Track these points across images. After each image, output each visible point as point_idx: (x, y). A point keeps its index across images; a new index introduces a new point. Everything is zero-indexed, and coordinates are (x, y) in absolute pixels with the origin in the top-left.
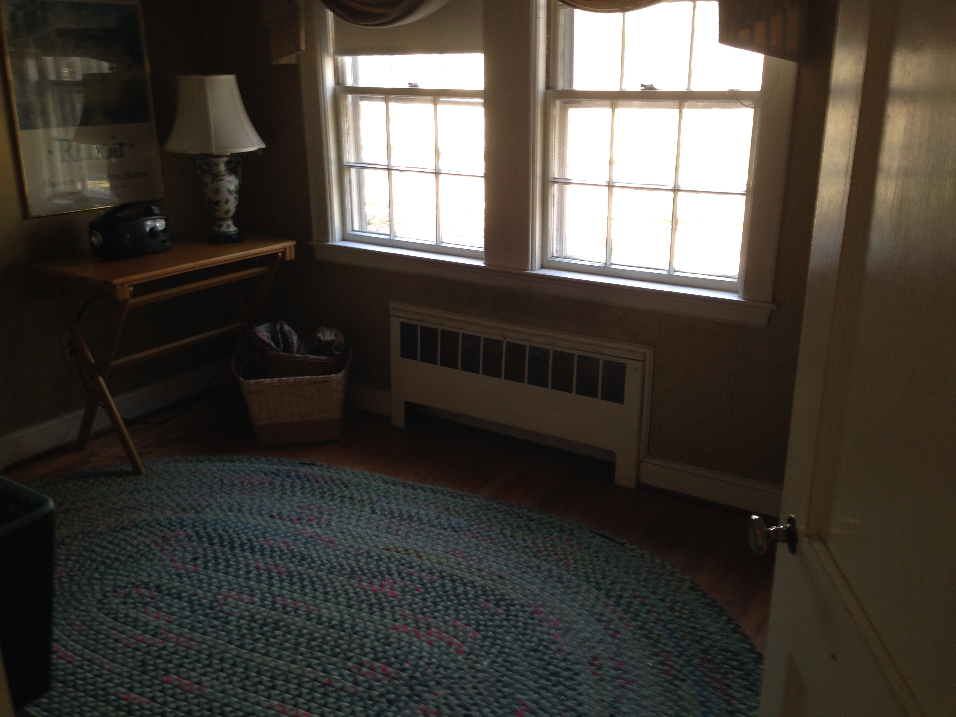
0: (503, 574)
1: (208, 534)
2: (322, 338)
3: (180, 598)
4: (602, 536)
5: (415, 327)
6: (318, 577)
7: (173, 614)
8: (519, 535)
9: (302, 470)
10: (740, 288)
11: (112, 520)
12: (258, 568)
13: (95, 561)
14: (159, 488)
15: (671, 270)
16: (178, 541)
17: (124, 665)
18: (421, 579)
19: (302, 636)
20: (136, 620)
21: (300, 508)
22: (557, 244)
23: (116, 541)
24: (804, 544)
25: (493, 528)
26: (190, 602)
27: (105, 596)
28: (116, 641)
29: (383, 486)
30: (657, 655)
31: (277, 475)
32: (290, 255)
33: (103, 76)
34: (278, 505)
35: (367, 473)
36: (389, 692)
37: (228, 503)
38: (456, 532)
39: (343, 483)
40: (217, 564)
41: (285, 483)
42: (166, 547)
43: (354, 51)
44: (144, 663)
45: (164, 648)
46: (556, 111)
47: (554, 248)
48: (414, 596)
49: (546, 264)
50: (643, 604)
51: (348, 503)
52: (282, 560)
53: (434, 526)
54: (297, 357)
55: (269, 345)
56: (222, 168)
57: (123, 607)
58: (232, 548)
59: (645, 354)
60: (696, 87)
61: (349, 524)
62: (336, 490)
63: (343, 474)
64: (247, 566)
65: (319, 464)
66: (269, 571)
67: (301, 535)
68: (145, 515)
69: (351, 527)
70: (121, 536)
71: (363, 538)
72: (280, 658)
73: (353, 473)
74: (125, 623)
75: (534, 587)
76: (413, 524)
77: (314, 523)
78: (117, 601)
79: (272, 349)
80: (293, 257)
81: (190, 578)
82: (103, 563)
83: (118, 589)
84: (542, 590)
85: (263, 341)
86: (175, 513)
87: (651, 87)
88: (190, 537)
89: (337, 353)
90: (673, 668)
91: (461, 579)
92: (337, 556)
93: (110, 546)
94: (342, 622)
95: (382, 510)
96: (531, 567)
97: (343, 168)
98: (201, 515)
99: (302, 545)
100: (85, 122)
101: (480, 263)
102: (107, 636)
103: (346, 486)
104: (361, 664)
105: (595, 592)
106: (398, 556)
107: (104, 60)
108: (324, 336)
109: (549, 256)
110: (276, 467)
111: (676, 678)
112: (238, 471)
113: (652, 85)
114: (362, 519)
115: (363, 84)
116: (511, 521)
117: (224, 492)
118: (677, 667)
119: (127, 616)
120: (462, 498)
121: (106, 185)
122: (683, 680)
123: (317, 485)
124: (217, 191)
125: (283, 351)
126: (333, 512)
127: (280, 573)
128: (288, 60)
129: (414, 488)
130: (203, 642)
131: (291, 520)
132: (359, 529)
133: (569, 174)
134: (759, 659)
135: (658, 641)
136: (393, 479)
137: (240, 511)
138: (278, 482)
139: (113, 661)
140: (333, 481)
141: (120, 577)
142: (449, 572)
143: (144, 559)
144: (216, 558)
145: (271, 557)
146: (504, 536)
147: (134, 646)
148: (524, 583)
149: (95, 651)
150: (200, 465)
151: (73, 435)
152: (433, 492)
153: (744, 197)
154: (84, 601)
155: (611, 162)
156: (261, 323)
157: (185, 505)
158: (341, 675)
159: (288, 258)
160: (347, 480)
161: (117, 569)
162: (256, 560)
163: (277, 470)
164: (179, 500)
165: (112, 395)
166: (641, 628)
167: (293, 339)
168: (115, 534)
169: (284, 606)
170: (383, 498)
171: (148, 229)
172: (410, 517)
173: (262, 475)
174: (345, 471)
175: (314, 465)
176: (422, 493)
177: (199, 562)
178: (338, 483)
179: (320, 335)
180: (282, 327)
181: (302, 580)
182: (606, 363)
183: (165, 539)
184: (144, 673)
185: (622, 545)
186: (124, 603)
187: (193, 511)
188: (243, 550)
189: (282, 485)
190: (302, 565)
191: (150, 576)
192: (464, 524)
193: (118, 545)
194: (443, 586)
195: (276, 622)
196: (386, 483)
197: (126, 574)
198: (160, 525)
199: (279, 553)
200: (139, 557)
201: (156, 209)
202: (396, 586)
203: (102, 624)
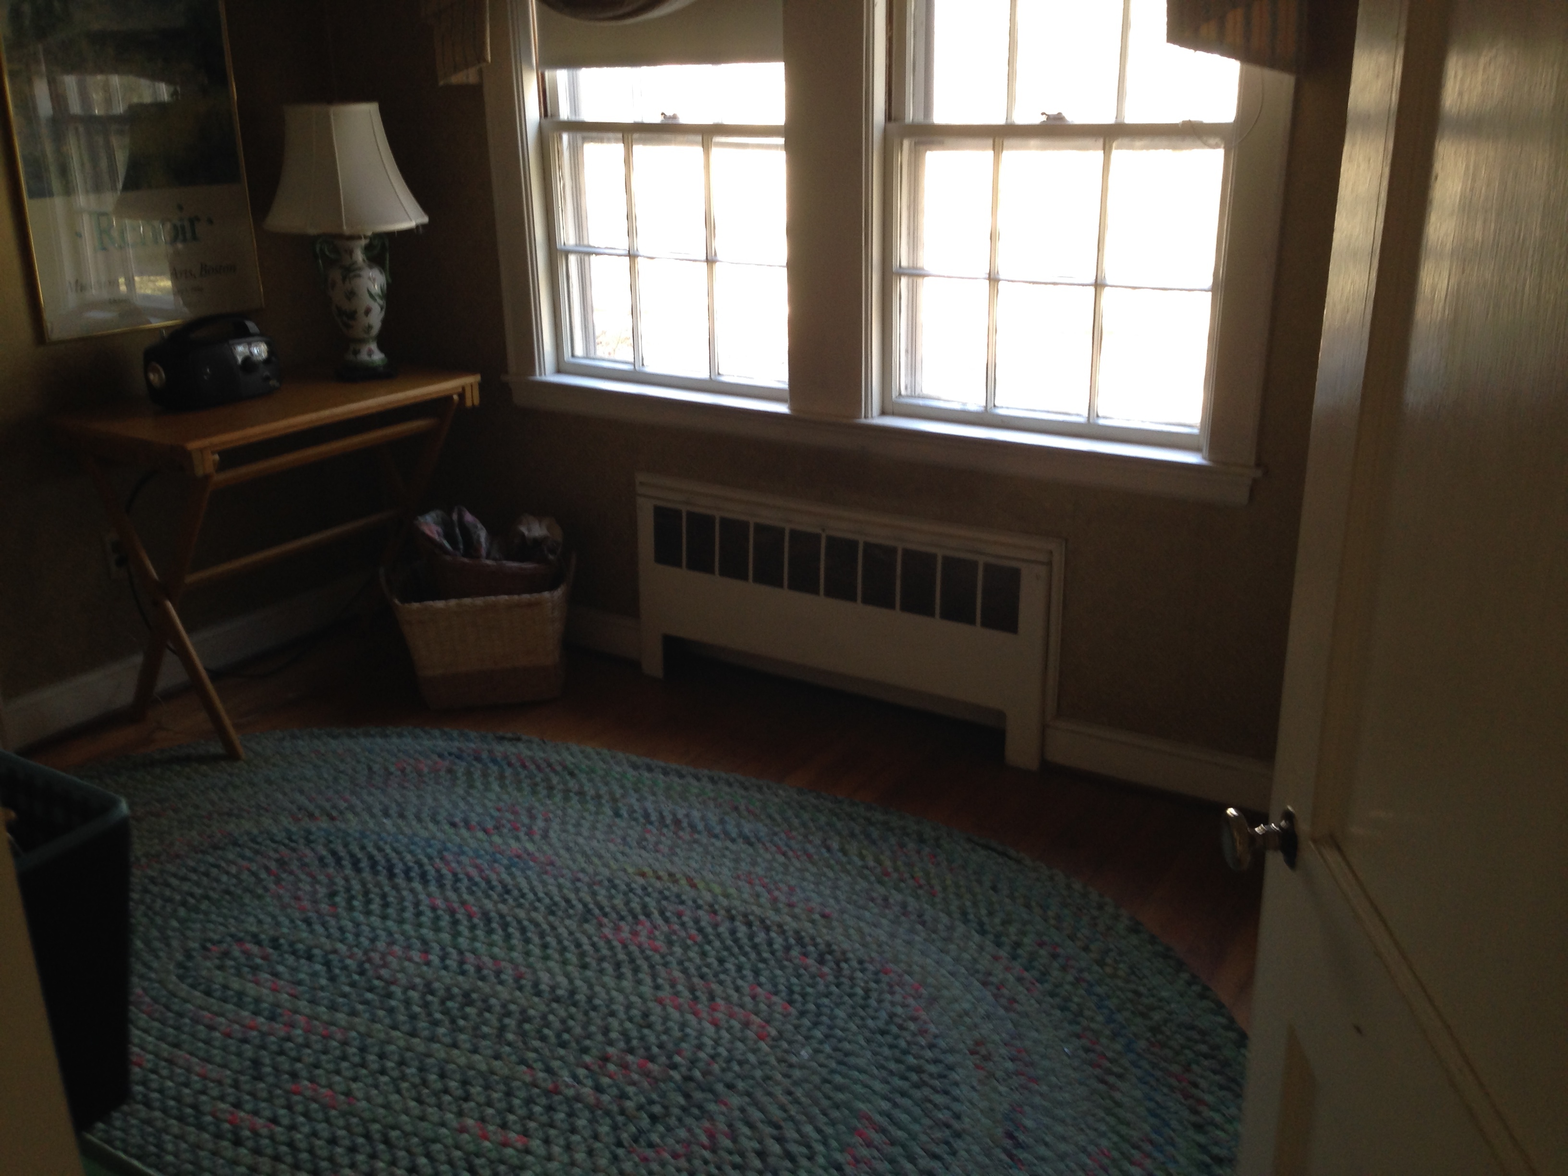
0: (827, 911)
1: (352, 855)
2: (526, 533)
3: (310, 958)
4: (986, 847)
5: (678, 513)
6: (532, 921)
7: (300, 983)
8: (853, 847)
9: (499, 749)
10: (1204, 443)
11: (194, 833)
12: (434, 909)
13: (170, 900)
14: (269, 782)
15: (1093, 415)
16: (304, 865)
17: (224, 1066)
18: (697, 921)
19: (508, 1014)
20: (240, 994)
21: (499, 810)
22: (906, 375)
23: (202, 869)
24: (1308, 852)
25: (811, 838)
26: (327, 964)
27: (189, 956)
28: (211, 1028)
29: (631, 773)
30: (1079, 1036)
31: (459, 757)
32: (473, 399)
33: (160, 107)
34: (462, 804)
35: (605, 751)
36: (651, 1102)
37: (381, 803)
38: (751, 844)
39: (565, 768)
40: (368, 902)
41: (472, 769)
42: (284, 876)
43: (573, 62)
44: (256, 1063)
45: (289, 1039)
46: (904, 157)
47: (902, 381)
48: (686, 948)
49: (889, 408)
50: (1055, 956)
51: (575, 799)
52: (472, 893)
53: (716, 836)
54: (488, 566)
55: (441, 547)
56: (359, 256)
57: (218, 972)
58: (391, 875)
59: (1051, 552)
60: (1131, 118)
61: (579, 834)
62: (555, 780)
63: (566, 755)
64: (417, 904)
65: (524, 737)
66: (452, 912)
67: (500, 853)
68: (247, 825)
69: (581, 840)
70: (211, 860)
71: (600, 857)
72: (475, 1051)
73: (582, 752)
74: (225, 1000)
75: (879, 931)
76: (681, 833)
77: (521, 835)
78: (208, 964)
79: (446, 552)
80: (477, 402)
81: (324, 925)
82: (184, 904)
83: (209, 945)
84: (893, 936)
85: (430, 539)
86: (297, 820)
87: (1059, 117)
88: (321, 859)
89: (551, 557)
90: (1103, 1056)
91: (762, 921)
92: (560, 887)
93: (194, 877)
94: (573, 993)
95: (632, 811)
96: (873, 900)
97: (556, 254)
98: (338, 823)
99: (503, 870)
100: (133, 182)
101: (782, 408)
102: (196, 1021)
103: (572, 774)
104: (605, 1059)
105: (977, 937)
106: (658, 884)
107: (162, 80)
108: (529, 530)
109: (894, 394)
110: (457, 744)
111: (1110, 1072)
112: (396, 751)
113: (1060, 114)
114: (599, 825)
115: (588, 115)
116: (839, 825)
117: (373, 786)
118: (1110, 1054)
119: (225, 987)
120: (760, 789)
121: (166, 283)
122: (1120, 1076)
123: (523, 773)
124: (351, 294)
125: (464, 556)
126: (551, 815)
127: (470, 917)
128: (467, 77)
129: (681, 776)
130: (352, 1027)
131: (486, 831)
132: (595, 843)
133: (926, 261)
134: (1242, 1040)
135: (1080, 1013)
136: (648, 760)
137: (402, 816)
138: (460, 768)
139: (208, 1060)
140: (550, 765)
141: (211, 926)
142: (742, 909)
143: (248, 895)
144: (366, 893)
145: (456, 890)
146: (829, 849)
147: (239, 1035)
148: (862, 924)
149: (177, 1045)
150: (334, 743)
151: (126, 696)
152: (712, 780)
153: (1210, 294)
154: (155, 965)
155: (993, 237)
156: (424, 511)
157: (311, 807)
158: (575, 1077)
159: (469, 403)
160: (572, 763)
161: (206, 913)
162: (429, 895)
163: (459, 749)
164: (302, 800)
165: (189, 631)
166: (1052, 995)
167: (479, 536)
168: (200, 856)
169: (479, 969)
170: (632, 792)
171: (240, 359)
172: (677, 822)
173: (435, 757)
174: (568, 749)
175: (519, 739)
176: (694, 782)
177: (338, 899)
178: (559, 768)
179: (523, 529)
180: (461, 517)
181: (505, 926)
182: (988, 567)
183: (282, 863)
184: (259, 1078)
185: (1018, 862)
186: (221, 968)
187: (325, 818)
188: (409, 879)
189: (469, 774)
190: (504, 901)
191: (260, 922)
192: (763, 831)
193: (207, 874)
194: (733, 932)
195: (466, 995)
196: (635, 767)
197: (221, 920)
198: (273, 841)
199: (466, 881)
200: (239, 892)
201: (251, 326)
202: (657, 933)
203: (186, 1001)
